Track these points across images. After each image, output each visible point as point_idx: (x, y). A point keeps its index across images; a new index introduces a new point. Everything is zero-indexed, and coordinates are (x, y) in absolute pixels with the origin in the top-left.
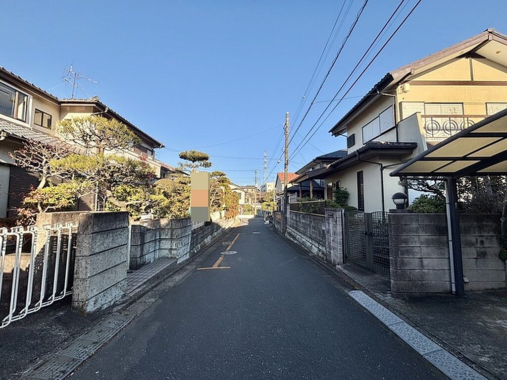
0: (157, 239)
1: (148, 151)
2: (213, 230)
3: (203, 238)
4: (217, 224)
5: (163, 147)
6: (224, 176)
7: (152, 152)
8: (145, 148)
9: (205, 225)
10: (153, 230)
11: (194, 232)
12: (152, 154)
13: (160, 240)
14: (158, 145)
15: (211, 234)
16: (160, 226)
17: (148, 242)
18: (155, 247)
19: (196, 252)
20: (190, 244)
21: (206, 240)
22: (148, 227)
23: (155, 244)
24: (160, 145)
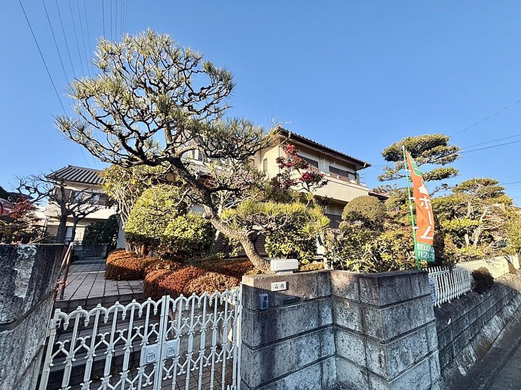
0: (326, 326)
1: (349, 174)
2: (501, 301)
3: (477, 326)
4: (508, 287)
5: (368, 166)
6: (496, 186)
7: (355, 174)
8: (344, 172)
9: (475, 290)
10: (307, 300)
11: (443, 312)
12: (356, 178)
13: (336, 329)
14: (361, 165)
15: (500, 312)
16: (331, 290)
17: (291, 337)
18: (321, 348)
19: (463, 373)
20: (436, 354)
21: (487, 331)
22: (290, 293)
23: (321, 340)
24: (362, 164)
